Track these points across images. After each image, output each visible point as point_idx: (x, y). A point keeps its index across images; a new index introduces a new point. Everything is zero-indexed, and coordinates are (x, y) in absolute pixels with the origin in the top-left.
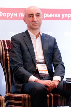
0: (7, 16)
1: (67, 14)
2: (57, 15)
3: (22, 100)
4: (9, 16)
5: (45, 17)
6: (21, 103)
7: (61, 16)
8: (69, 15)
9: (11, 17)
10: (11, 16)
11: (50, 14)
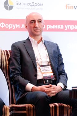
0: (10, 27)
1: (70, 26)
2: (60, 27)
3: (27, 109)
4: (11, 27)
5: (48, 29)
6: (26, 113)
7: (65, 28)
8: (72, 26)
9: (14, 29)
10: (13, 27)
11: (53, 26)
